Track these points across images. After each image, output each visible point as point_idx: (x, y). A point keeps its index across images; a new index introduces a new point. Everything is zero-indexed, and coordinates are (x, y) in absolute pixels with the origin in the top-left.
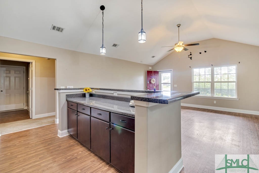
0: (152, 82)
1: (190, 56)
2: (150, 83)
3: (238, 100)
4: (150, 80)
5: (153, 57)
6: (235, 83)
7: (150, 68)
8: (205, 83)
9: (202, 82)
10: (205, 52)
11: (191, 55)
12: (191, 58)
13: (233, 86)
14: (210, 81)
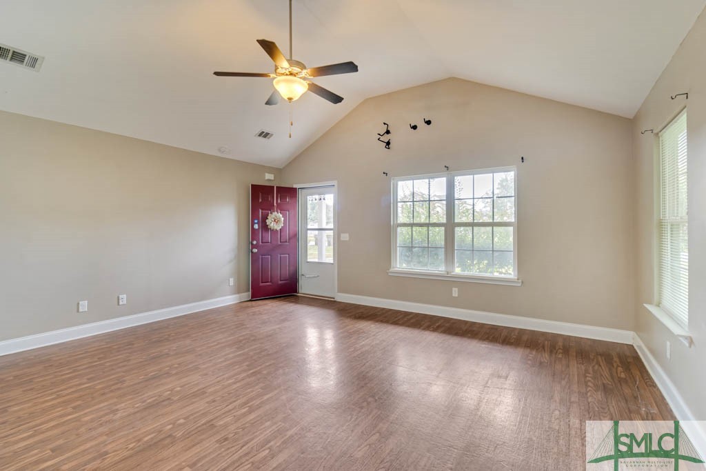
0: (270, 222)
1: (386, 138)
2: (265, 227)
3: (519, 285)
4: (265, 218)
5: (264, 135)
6: (511, 229)
7: (269, 176)
8: (430, 228)
9: (421, 225)
10: (428, 123)
11: (388, 132)
12: (388, 143)
13: (506, 238)
14: (444, 221)
